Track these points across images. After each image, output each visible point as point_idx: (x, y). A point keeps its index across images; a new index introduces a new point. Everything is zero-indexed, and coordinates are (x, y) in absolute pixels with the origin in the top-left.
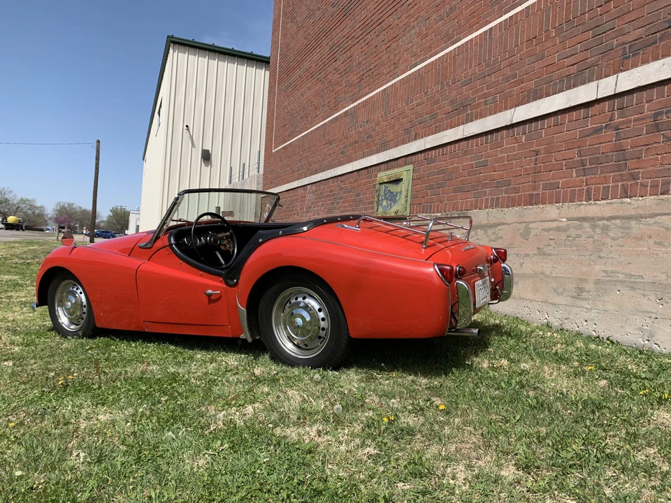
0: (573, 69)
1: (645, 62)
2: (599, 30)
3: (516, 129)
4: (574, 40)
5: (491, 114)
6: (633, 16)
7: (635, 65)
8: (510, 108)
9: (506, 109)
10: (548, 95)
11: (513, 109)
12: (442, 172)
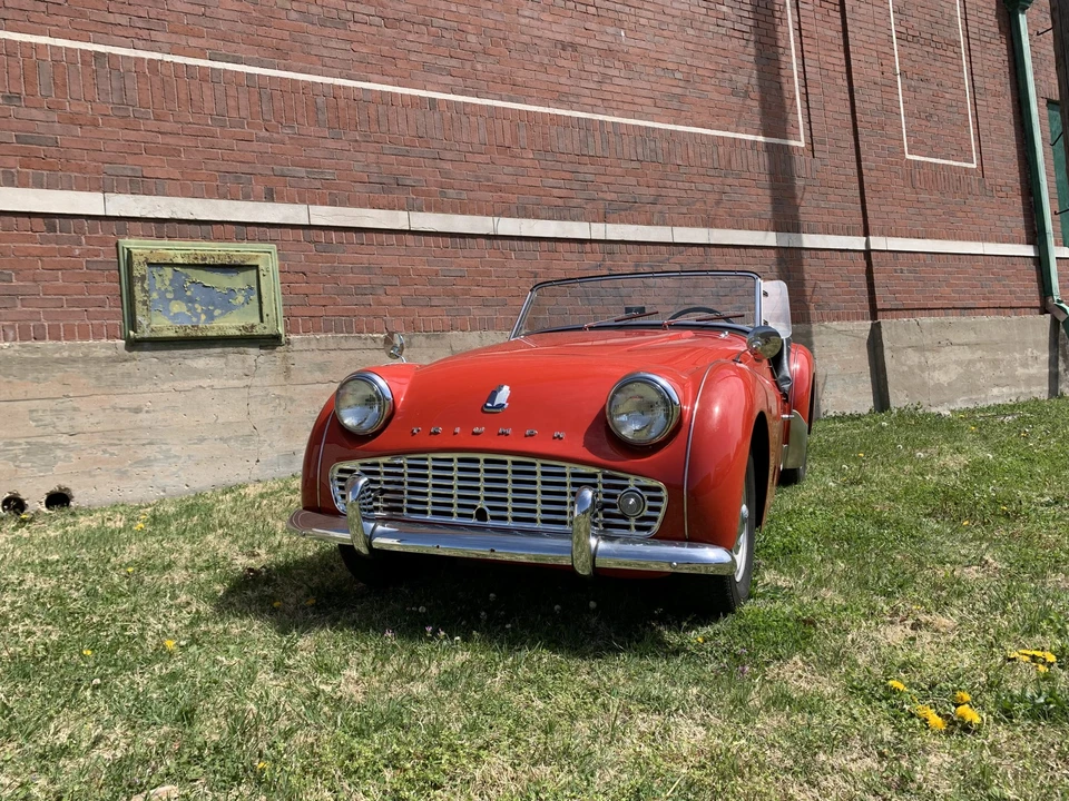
0: (560, 202)
1: (622, 222)
2: (581, 177)
3: (500, 242)
4: (557, 174)
5: (455, 212)
6: (608, 179)
7: (614, 222)
8: (487, 215)
9: (480, 213)
10: (537, 217)
11: (496, 219)
12: (368, 269)
